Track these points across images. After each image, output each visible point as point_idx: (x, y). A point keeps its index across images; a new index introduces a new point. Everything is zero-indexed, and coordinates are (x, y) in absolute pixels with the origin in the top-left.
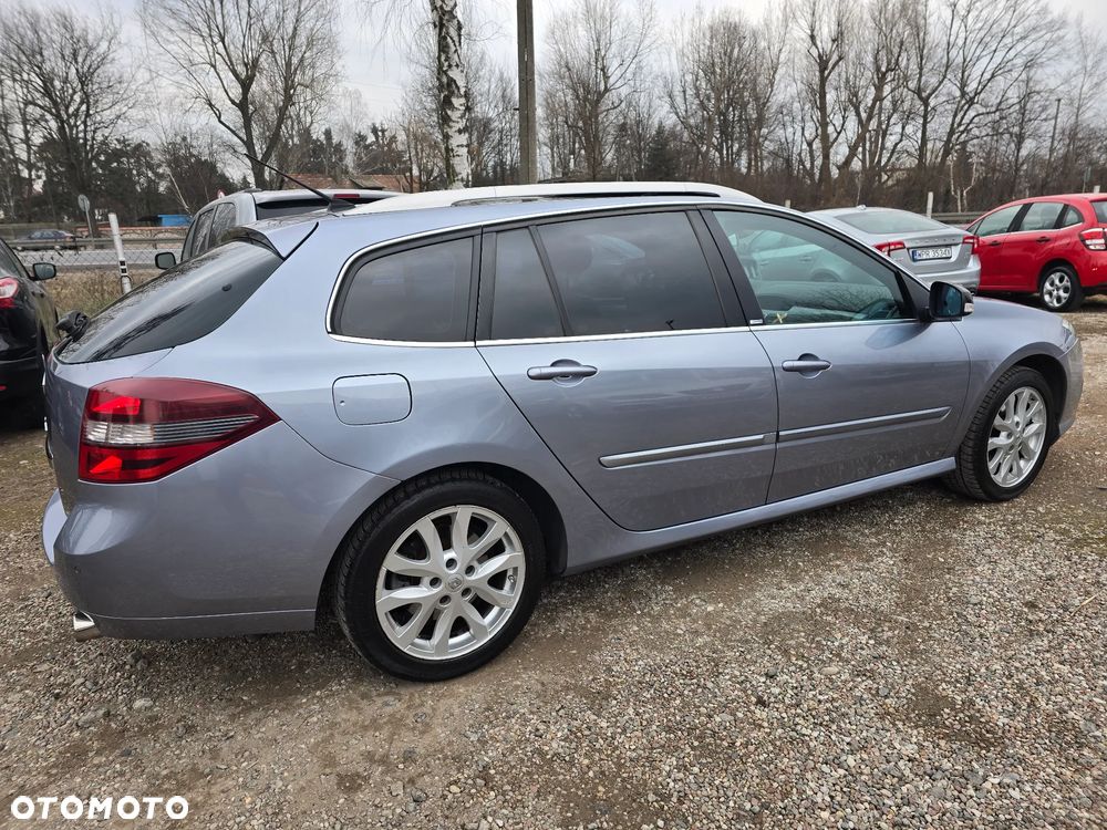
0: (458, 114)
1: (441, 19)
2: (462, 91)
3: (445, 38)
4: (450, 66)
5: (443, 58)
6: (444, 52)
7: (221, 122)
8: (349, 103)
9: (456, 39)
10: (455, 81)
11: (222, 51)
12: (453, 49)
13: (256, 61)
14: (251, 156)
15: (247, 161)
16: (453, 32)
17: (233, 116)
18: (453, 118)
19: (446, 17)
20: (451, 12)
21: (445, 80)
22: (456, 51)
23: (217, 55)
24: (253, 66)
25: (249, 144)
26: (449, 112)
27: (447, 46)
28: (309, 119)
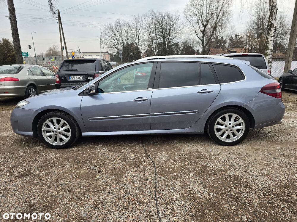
0: (272, 32)
1: (272, 8)
2: (275, 26)
3: (272, 13)
4: (272, 20)
5: (270, 18)
6: (271, 16)
7: (197, 36)
8: (231, 29)
9: (275, 13)
10: (273, 24)
11: (201, 19)
12: (274, 15)
13: (208, 20)
14: (203, 45)
15: (202, 46)
16: (275, 11)
17: (200, 35)
18: (271, 33)
19: (274, 7)
20: (275, 6)
21: (270, 24)
22: (275, 16)
23: (199, 20)
24: (207, 22)
25: (203, 42)
26: (270, 32)
27: (273, 15)
28: (218, 34)
